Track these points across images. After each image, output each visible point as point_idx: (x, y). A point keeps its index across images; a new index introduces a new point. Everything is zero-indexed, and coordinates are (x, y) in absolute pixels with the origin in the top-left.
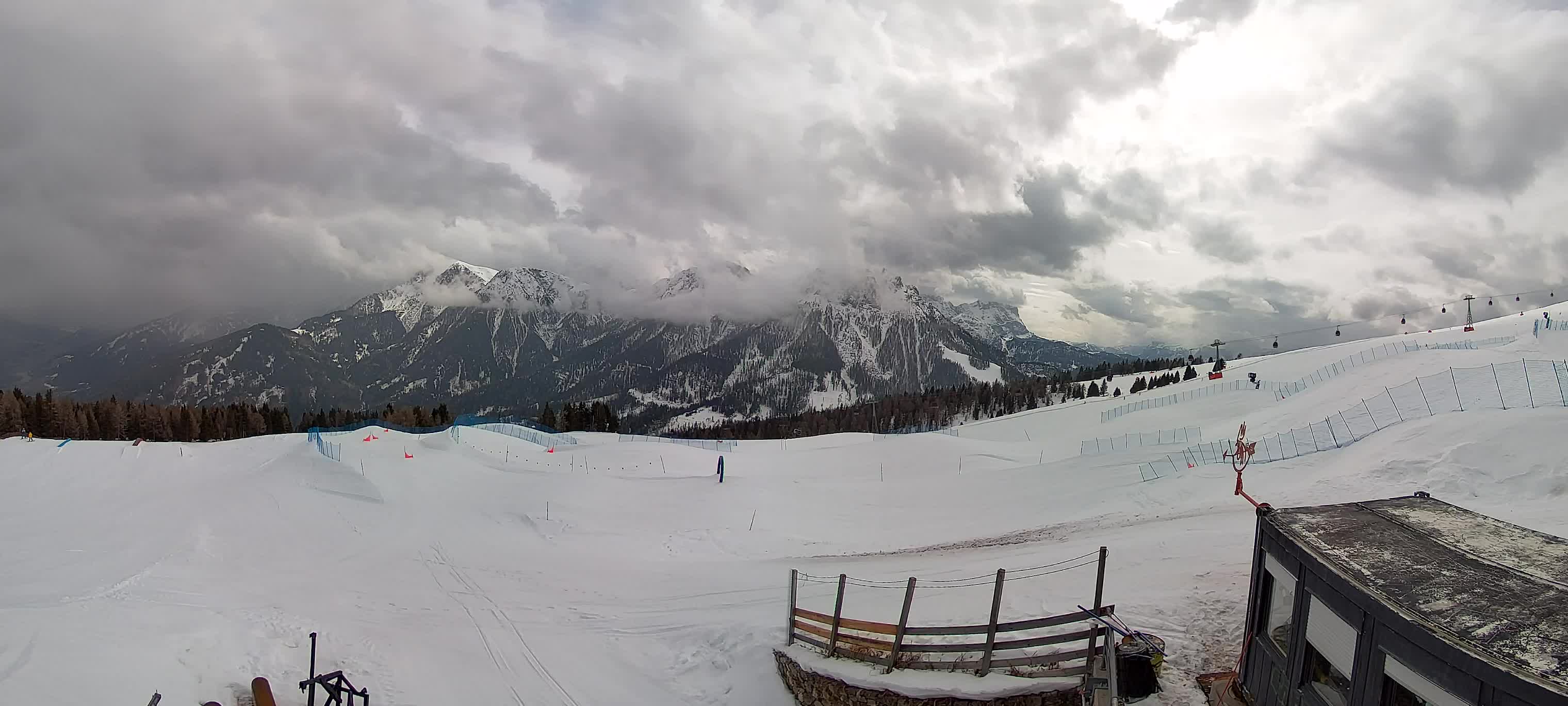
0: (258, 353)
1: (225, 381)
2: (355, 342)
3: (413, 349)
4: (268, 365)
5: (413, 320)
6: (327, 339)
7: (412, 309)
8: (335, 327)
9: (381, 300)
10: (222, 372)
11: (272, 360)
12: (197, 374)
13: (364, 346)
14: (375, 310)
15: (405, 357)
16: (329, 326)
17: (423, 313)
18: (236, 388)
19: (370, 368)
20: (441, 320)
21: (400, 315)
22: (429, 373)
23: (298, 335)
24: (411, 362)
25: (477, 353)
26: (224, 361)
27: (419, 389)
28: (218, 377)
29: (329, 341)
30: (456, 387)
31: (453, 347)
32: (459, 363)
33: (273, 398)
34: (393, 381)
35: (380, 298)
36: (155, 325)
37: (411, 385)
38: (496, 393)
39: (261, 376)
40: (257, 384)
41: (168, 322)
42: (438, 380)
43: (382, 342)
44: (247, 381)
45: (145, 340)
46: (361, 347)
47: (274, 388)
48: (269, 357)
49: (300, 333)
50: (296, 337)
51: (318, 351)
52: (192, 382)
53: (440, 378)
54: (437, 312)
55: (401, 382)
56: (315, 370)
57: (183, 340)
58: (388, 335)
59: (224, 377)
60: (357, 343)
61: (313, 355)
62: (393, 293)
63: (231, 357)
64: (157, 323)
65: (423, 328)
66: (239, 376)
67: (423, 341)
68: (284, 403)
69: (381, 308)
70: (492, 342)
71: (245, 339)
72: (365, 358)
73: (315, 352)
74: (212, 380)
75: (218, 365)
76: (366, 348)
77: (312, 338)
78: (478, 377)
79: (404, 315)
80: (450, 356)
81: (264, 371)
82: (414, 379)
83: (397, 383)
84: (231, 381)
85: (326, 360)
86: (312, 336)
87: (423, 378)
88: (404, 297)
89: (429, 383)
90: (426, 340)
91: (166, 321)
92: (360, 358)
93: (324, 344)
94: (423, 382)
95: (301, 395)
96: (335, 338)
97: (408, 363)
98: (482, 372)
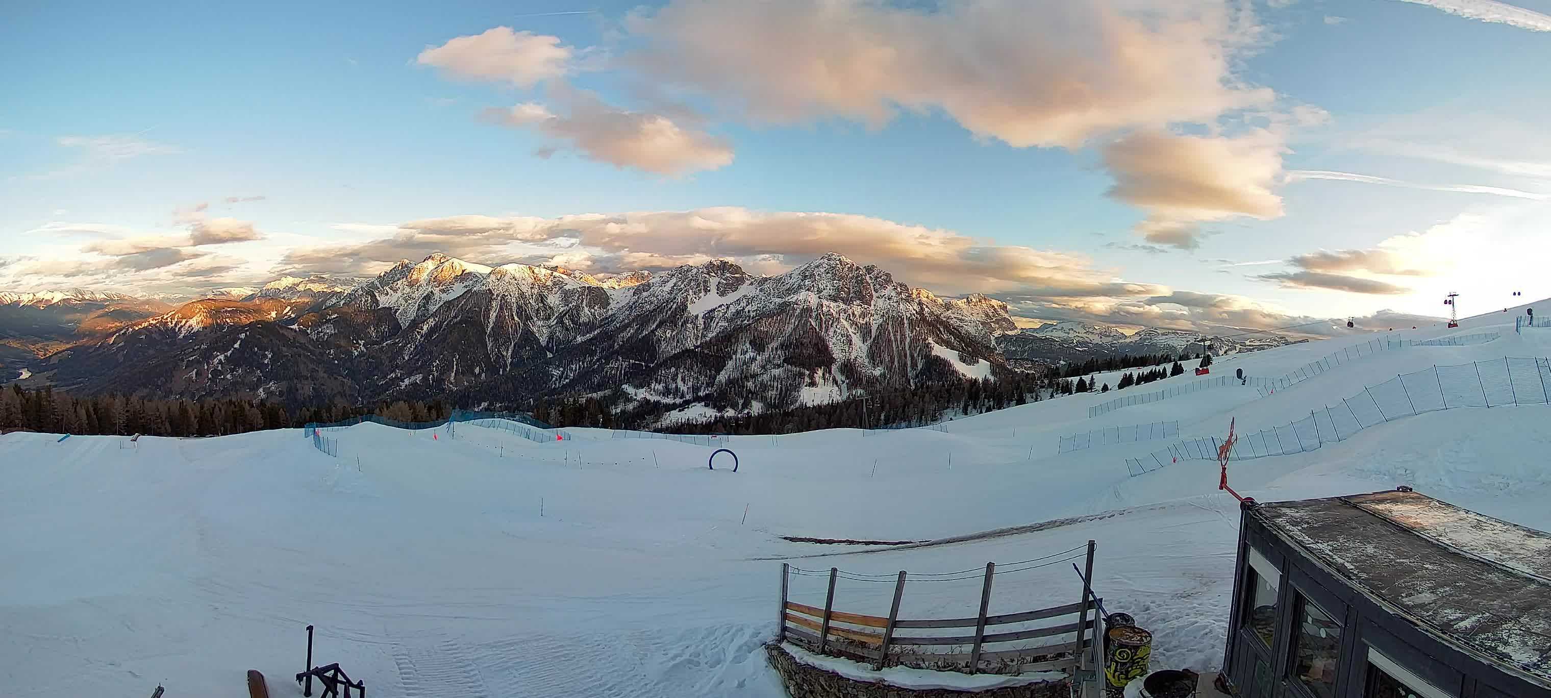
0: (256, 349)
1: (222, 377)
2: (352, 338)
3: (409, 345)
4: (266, 362)
5: (408, 316)
6: (324, 335)
7: (409, 305)
8: (331, 323)
9: (378, 297)
10: (220, 368)
11: (269, 356)
12: (195, 370)
13: (360, 342)
15: (400, 353)
16: (326, 323)
17: (418, 310)
18: (234, 384)
19: (367, 364)
20: (437, 317)
21: (396, 312)
22: (424, 369)
23: (295, 331)
24: (406, 358)
25: (472, 349)
26: (222, 357)
27: (414, 384)
28: (216, 373)
29: (326, 337)
30: (452, 383)
31: (448, 343)
32: (454, 359)
33: (269, 393)
34: (388, 377)
35: (377, 294)
36: (154, 322)
37: (407, 381)
38: (491, 388)
39: (259, 371)
40: (255, 379)
41: (167, 319)
42: (433, 375)
43: (378, 338)
44: (245, 377)
45: (143, 337)
46: (357, 343)
47: (271, 383)
48: (267, 353)
49: (297, 330)
50: (294, 334)
51: (315, 347)
52: (190, 378)
53: (435, 374)
54: (433, 308)
55: (396, 377)
56: (311, 366)
57: (181, 336)
58: (384, 331)
59: (221, 373)
60: (353, 340)
61: (310, 351)
62: (389, 290)
63: (229, 353)
64: (156, 320)
65: (419, 324)
66: (237, 371)
67: (419, 337)
68: (282, 399)
69: (378, 305)
70: (487, 338)
71: (243, 336)
72: (361, 354)
73: (312, 348)
74: (210, 376)
75: (216, 361)
76: (362, 344)
77: (308, 334)
78: (473, 373)
79: (399, 311)
80: (446, 352)
81: (261, 366)
82: (409, 375)
83: (392, 379)
84: (229, 376)
85: (322, 356)
86: (309, 333)
87: (419, 374)
88: (399, 294)
89: (425, 379)
90: (422, 336)
91: (165, 318)
92: (356, 354)
93: (321, 340)
94: (418, 378)
95: (297, 390)
96: (332, 335)
97: (404, 359)
98: (478, 368)
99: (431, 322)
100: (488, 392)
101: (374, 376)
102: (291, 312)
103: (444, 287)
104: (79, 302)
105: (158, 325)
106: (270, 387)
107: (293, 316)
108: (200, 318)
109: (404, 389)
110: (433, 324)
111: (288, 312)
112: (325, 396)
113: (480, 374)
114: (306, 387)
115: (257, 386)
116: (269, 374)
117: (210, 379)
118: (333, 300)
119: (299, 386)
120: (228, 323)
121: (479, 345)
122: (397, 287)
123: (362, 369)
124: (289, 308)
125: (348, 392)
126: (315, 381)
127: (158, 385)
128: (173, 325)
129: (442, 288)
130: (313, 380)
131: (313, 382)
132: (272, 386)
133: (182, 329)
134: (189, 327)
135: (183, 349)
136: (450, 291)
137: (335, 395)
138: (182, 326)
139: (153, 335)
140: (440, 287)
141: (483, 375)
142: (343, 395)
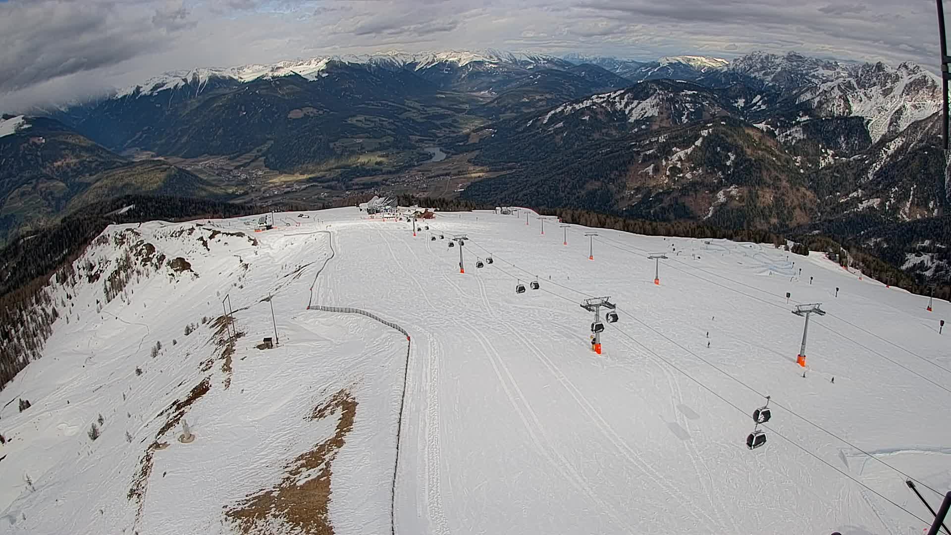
0: (719, 149)
1: (681, 175)
2: (820, 146)
3: (874, 165)
4: (728, 163)
5: (879, 130)
6: (792, 139)
7: (881, 117)
8: (800, 127)
9: (850, 103)
10: (679, 166)
11: (733, 158)
12: (652, 165)
13: (828, 151)
14: (844, 112)
15: (865, 171)
16: (795, 125)
17: (890, 125)
18: (693, 184)
19: (831, 178)
20: (904, 137)
21: (868, 123)
22: (883, 193)
23: (762, 131)
24: (871, 178)
25: (930, 181)
26: (681, 154)
27: (871, 208)
28: (674, 169)
29: (794, 141)
30: (905, 214)
31: (908, 171)
32: (912, 188)
33: (730, 198)
34: (850, 196)
35: (850, 99)
36: (600, 101)
37: (865, 204)
38: (937, 227)
39: (720, 173)
40: (716, 181)
41: (614, 98)
42: (890, 203)
43: (847, 150)
44: (705, 178)
45: (587, 118)
46: (826, 153)
47: (731, 187)
48: (729, 154)
49: (765, 130)
50: (760, 134)
51: (781, 152)
52: (647, 173)
53: (893, 201)
54: (903, 125)
55: (857, 198)
56: (774, 173)
57: (632, 120)
58: (854, 143)
59: (681, 171)
60: (822, 148)
61: (776, 156)
62: (863, 96)
63: (689, 151)
64: (601, 98)
65: (887, 142)
66: (698, 171)
67: (885, 156)
68: (741, 204)
69: (850, 112)
70: (946, 171)
71: (705, 133)
72: (828, 167)
73: (777, 152)
74: (668, 173)
75: (675, 158)
76: (831, 154)
77: (776, 136)
78: (926, 206)
79: (872, 122)
80: (905, 180)
81: (723, 168)
82: (869, 197)
83: (853, 198)
84: (689, 176)
85: (788, 163)
86: (777, 134)
87: (877, 198)
88: (873, 102)
89: (882, 204)
90: (888, 156)
91: (612, 97)
92: (823, 165)
93: (788, 144)
94: (875, 202)
95: (758, 198)
96: (800, 140)
97: (868, 178)
98: (932, 202)
99: (899, 142)
100: (933, 230)
101: (837, 192)
102: (761, 101)
103: (916, 102)
104: (494, 66)
105: (604, 105)
106: (730, 191)
107: (763, 107)
108: (655, 100)
109: (860, 211)
110: (900, 144)
111: (758, 102)
112: (784, 206)
113: (933, 209)
114: (767, 196)
115: (718, 188)
116: (731, 177)
117: (668, 176)
118: (807, 94)
119: (760, 192)
120: (688, 109)
121: (937, 177)
122: (871, 94)
123: (827, 183)
124: (759, 97)
125: (809, 205)
126: (777, 190)
127: (610, 179)
128: (622, 106)
129: (914, 103)
130: (775, 189)
131: (774, 191)
132: (734, 190)
133: (633, 111)
134: (642, 110)
135: (639, 139)
136: (922, 108)
137: (794, 208)
138: (632, 109)
139: (598, 116)
140: (913, 102)
141: (936, 210)
142: (803, 207)
